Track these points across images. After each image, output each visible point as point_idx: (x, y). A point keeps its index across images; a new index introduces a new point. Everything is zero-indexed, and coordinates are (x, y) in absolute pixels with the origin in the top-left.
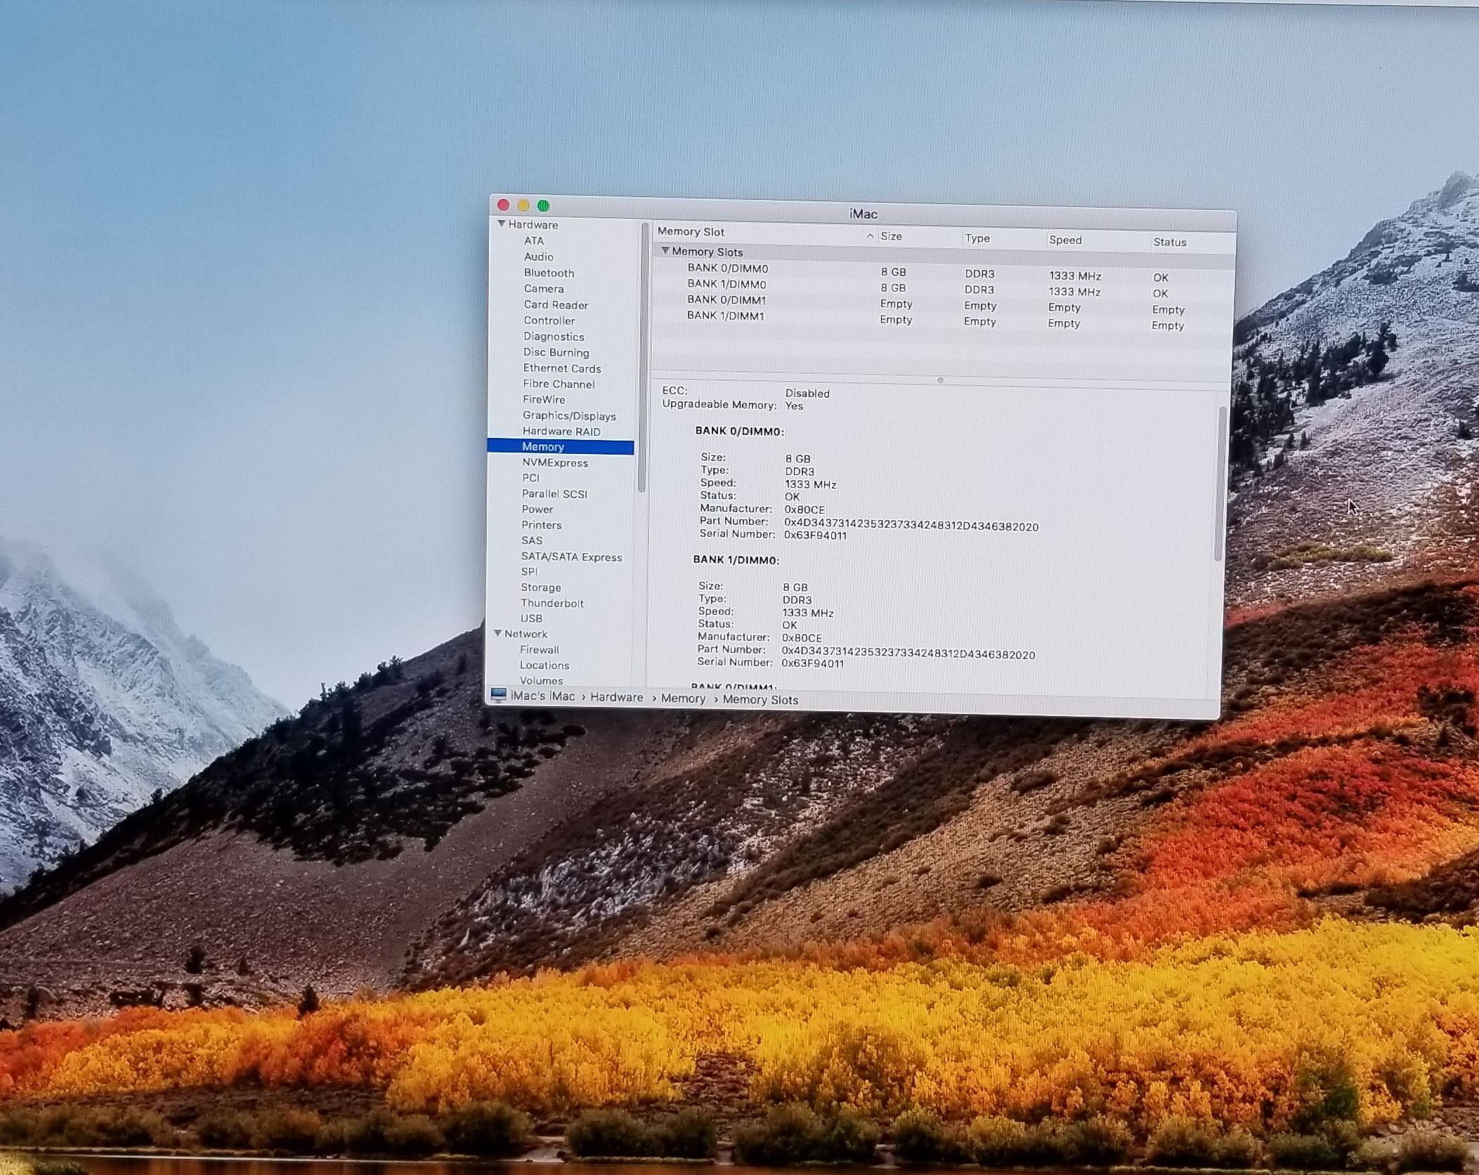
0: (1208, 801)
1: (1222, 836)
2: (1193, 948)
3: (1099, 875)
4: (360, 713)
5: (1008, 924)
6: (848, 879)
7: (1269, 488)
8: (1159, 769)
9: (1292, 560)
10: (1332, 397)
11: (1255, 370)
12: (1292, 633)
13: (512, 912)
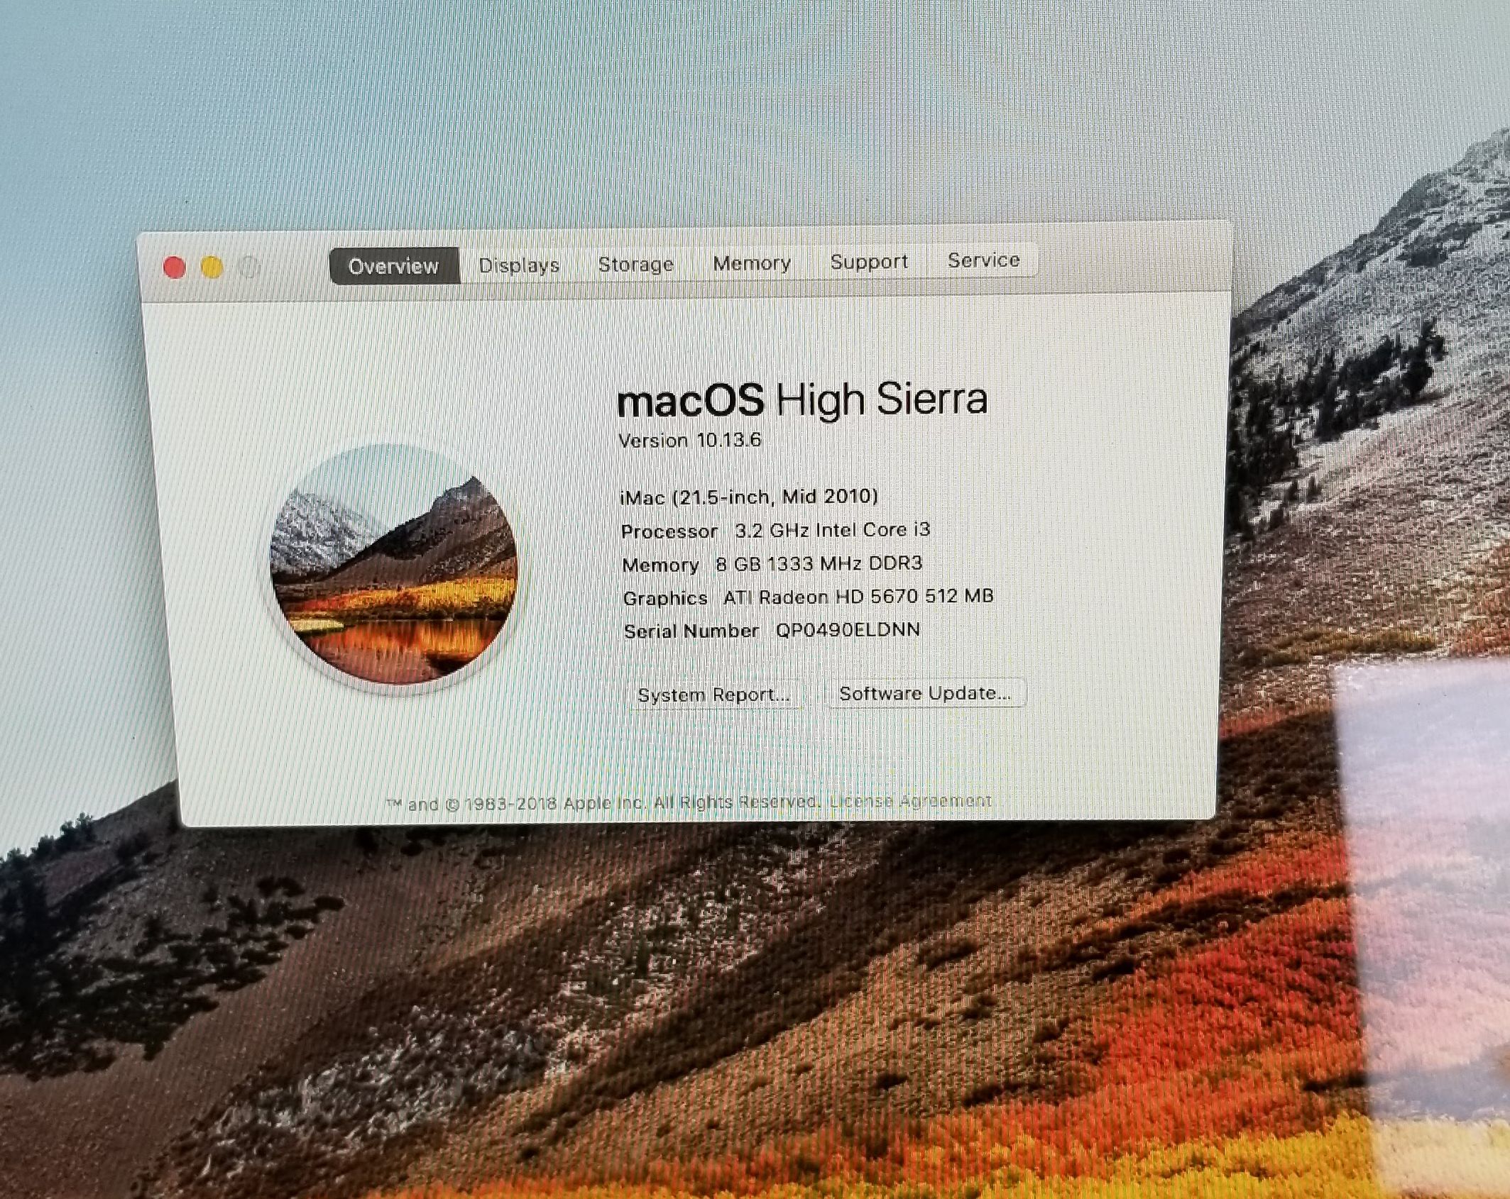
0: (1180, 971)
1: (1202, 1016)
2: (1161, 1158)
3: (1038, 1069)
4: (42, 887)
5: (918, 1134)
6: (703, 1082)
7: (1261, 557)
8: (1115, 932)
9: (1294, 653)
10: (1353, 427)
11: (1244, 394)
12: (1295, 751)
13: (265, 1134)
